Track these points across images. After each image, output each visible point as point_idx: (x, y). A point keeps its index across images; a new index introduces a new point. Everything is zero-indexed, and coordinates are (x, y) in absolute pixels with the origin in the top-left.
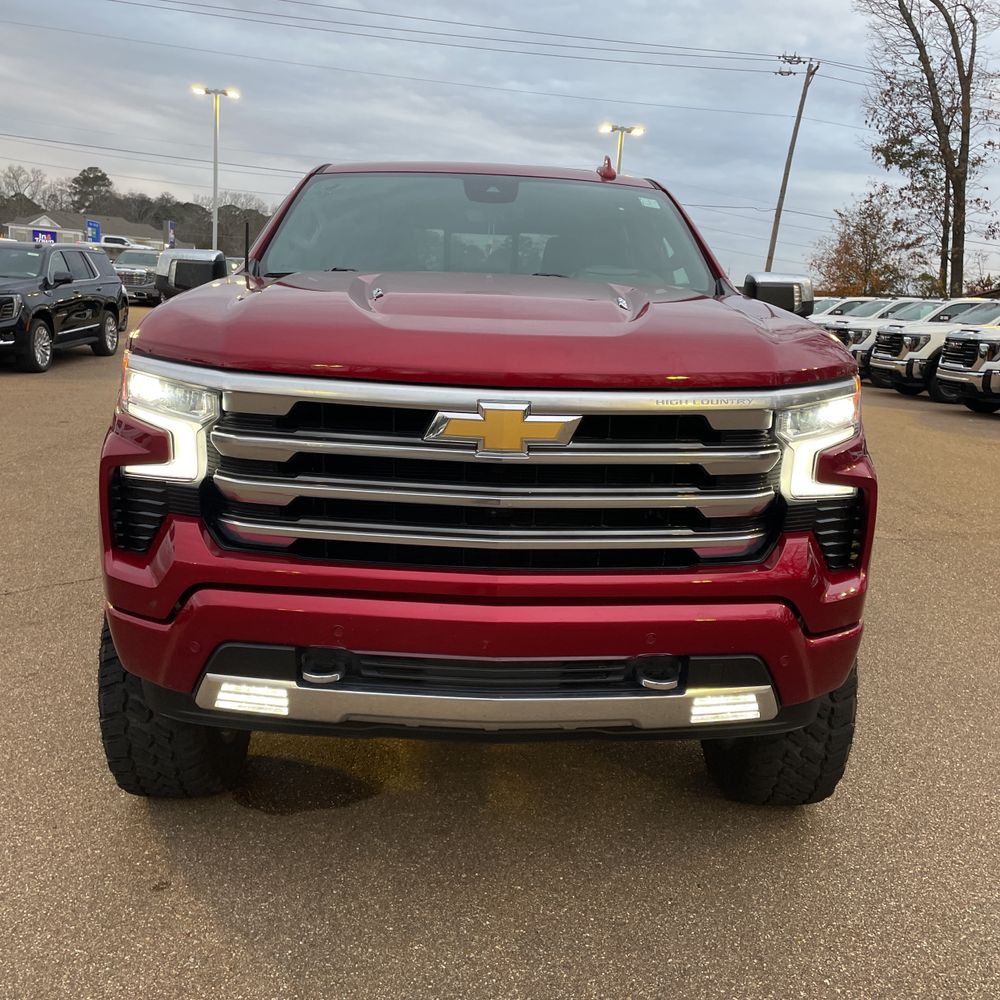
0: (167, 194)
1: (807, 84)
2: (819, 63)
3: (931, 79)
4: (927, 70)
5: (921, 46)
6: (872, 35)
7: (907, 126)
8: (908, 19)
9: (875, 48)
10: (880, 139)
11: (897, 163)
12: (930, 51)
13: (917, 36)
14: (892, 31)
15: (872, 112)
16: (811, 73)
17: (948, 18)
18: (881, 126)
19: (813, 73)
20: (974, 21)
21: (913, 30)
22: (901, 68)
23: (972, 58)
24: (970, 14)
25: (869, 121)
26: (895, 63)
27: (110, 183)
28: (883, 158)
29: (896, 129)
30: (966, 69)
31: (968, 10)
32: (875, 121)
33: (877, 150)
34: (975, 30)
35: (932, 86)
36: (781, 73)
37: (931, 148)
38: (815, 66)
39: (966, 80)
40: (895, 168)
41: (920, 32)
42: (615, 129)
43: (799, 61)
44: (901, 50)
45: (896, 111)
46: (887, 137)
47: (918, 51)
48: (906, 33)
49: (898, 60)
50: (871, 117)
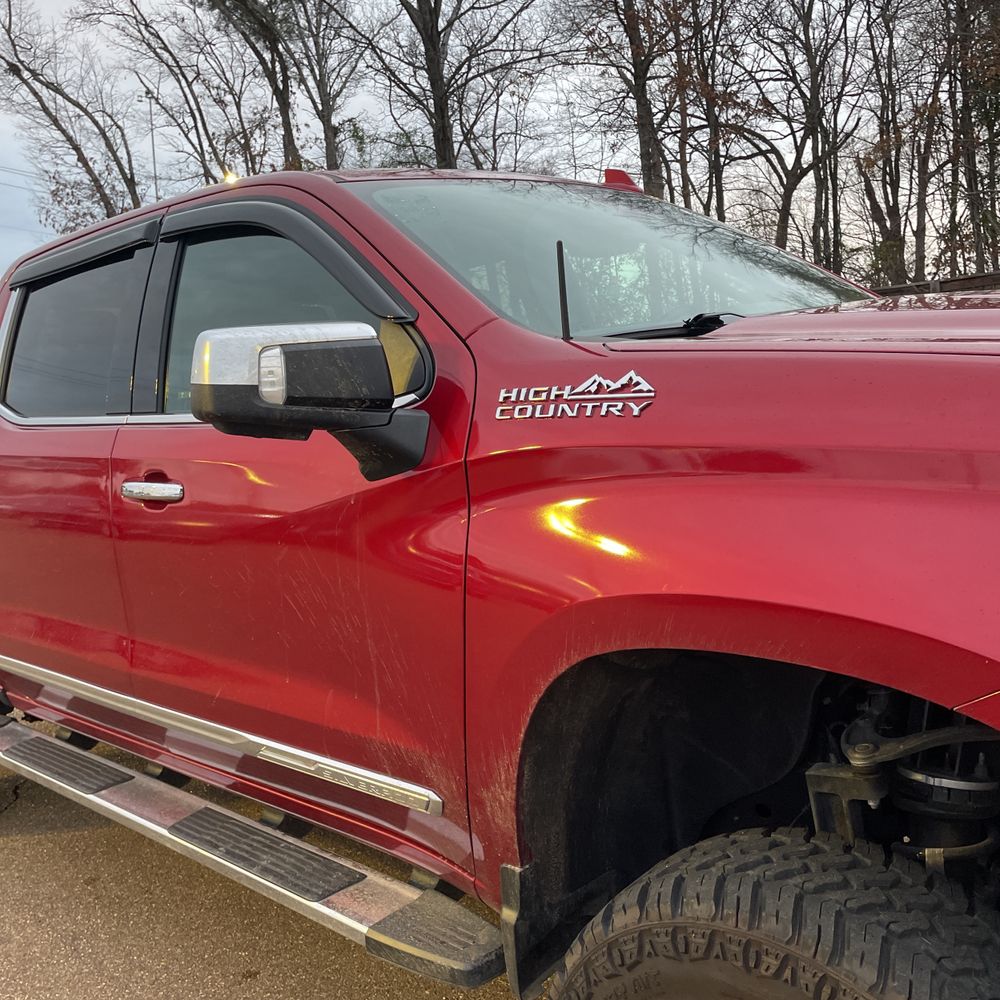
3: (95, 180)
4: (90, 171)
5: (77, 148)
6: (21, 135)
8: (55, 121)
12: (87, 154)
13: (70, 139)
15: (44, 211)
17: (96, 123)
18: (57, 225)
20: (118, 127)
21: (64, 132)
22: (61, 169)
23: (130, 162)
24: (113, 120)
25: (44, 221)
26: (57, 164)
30: (127, 171)
31: (109, 116)
32: (50, 220)
34: (123, 135)
35: (100, 188)
39: (131, 183)
41: (72, 133)
44: (59, 151)
45: (72, 210)
47: (74, 152)
48: (58, 134)
49: (59, 162)
50: (43, 217)
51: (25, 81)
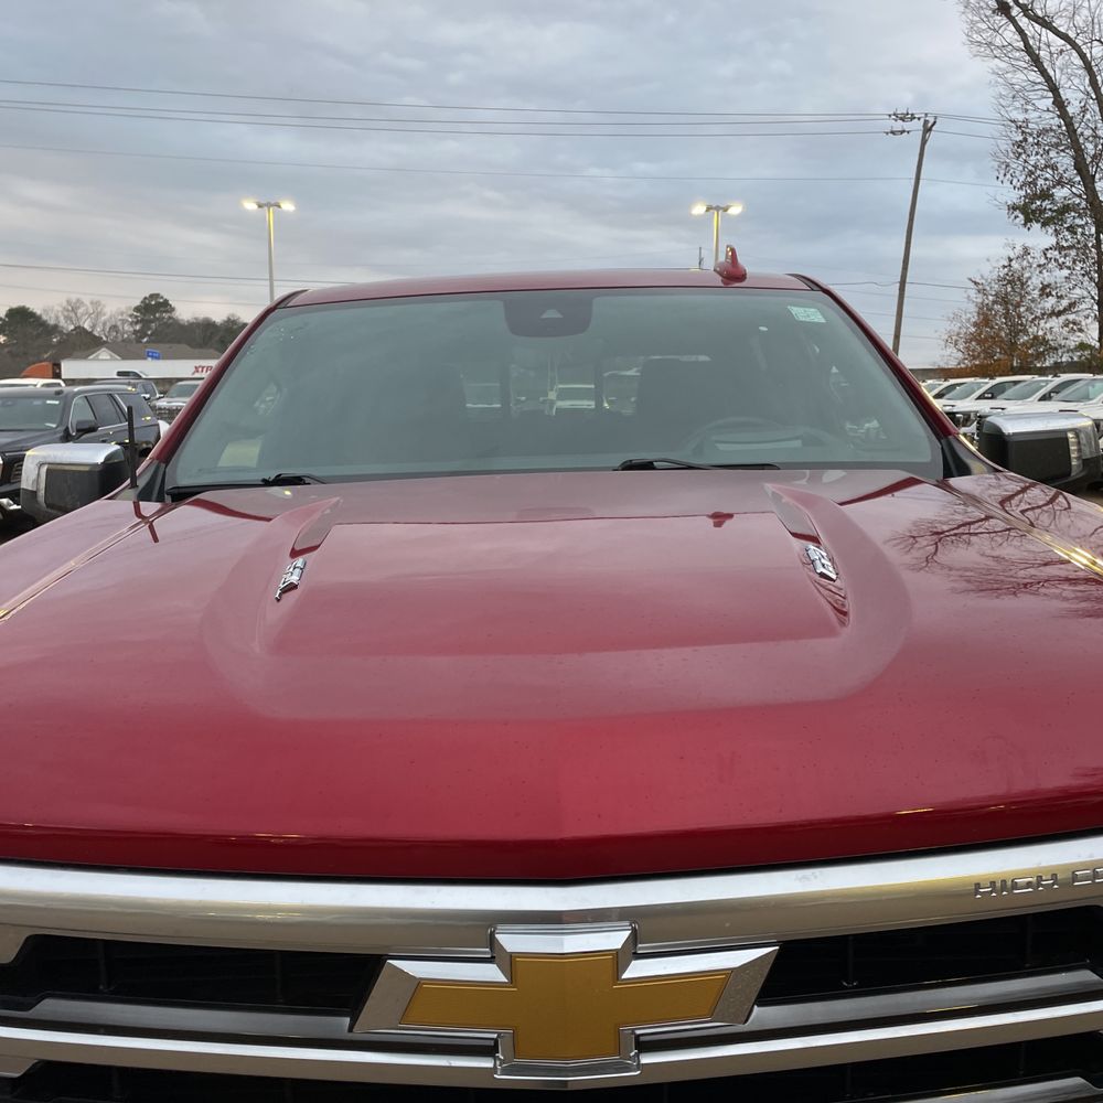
0: (233, 315)
1: (924, 142)
2: (936, 118)
3: (1069, 124)
4: (1063, 114)
5: (1054, 88)
6: (997, 82)
7: (1046, 179)
8: (1036, 61)
9: (1001, 96)
10: (1015, 196)
11: (1038, 221)
12: (1065, 94)
13: (1048, 79)
14: (1020, 76)
15: (1004, 167)
16: (927, 129)
17: (1082, 56)
18: (1015, 181)
19: (930, 130)
21: (1043, 72)
22: (1033, 115)
25: (1001, 177)
26: (1026, 110)
27: (173, 309)
28: (1021, 217)
29: (1034, 183)
32: (1008, 176)
33: (1014, 208)
35: (1072, 132)
36: (893, 132)
37: (1077, 201)
38: (931, 120)
40: (1036, 226)
41: (1051, 73)
42: (708, 209)
43: (913, 118)
44: (1032, 96)
45: (1032, 163)
46: (1023, 193)
47: (1050, 94)
48: (1036, 77)
49: (1029, 107)
50: (1002, 172)
51: (1013, 20)
